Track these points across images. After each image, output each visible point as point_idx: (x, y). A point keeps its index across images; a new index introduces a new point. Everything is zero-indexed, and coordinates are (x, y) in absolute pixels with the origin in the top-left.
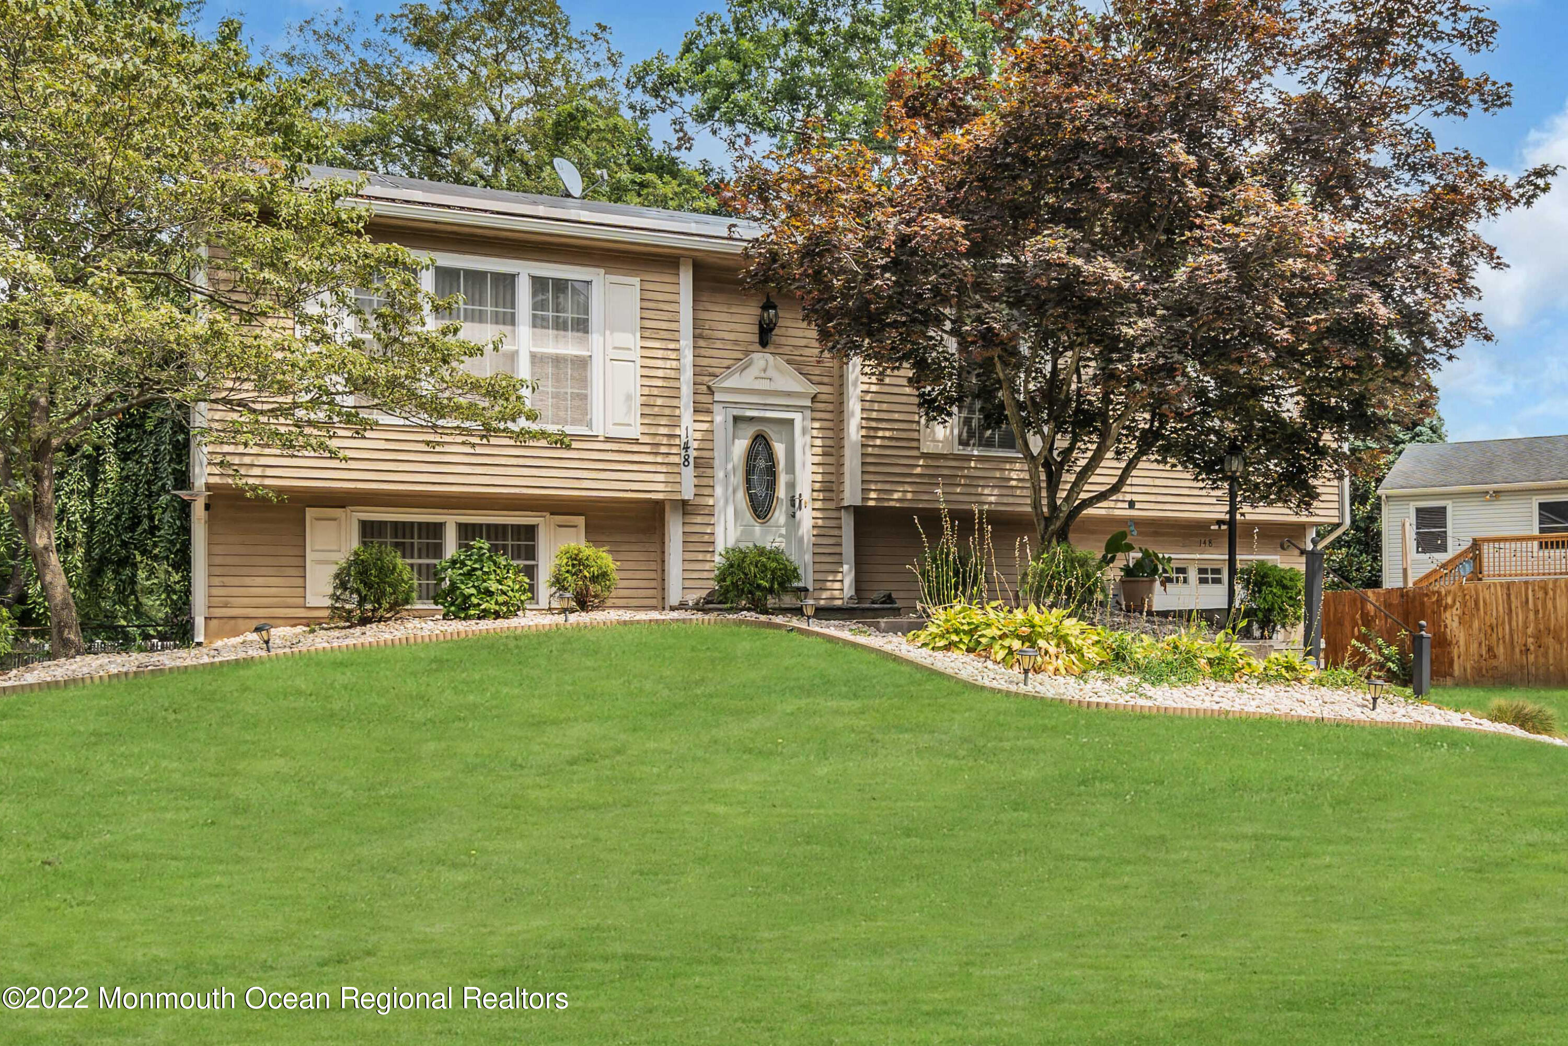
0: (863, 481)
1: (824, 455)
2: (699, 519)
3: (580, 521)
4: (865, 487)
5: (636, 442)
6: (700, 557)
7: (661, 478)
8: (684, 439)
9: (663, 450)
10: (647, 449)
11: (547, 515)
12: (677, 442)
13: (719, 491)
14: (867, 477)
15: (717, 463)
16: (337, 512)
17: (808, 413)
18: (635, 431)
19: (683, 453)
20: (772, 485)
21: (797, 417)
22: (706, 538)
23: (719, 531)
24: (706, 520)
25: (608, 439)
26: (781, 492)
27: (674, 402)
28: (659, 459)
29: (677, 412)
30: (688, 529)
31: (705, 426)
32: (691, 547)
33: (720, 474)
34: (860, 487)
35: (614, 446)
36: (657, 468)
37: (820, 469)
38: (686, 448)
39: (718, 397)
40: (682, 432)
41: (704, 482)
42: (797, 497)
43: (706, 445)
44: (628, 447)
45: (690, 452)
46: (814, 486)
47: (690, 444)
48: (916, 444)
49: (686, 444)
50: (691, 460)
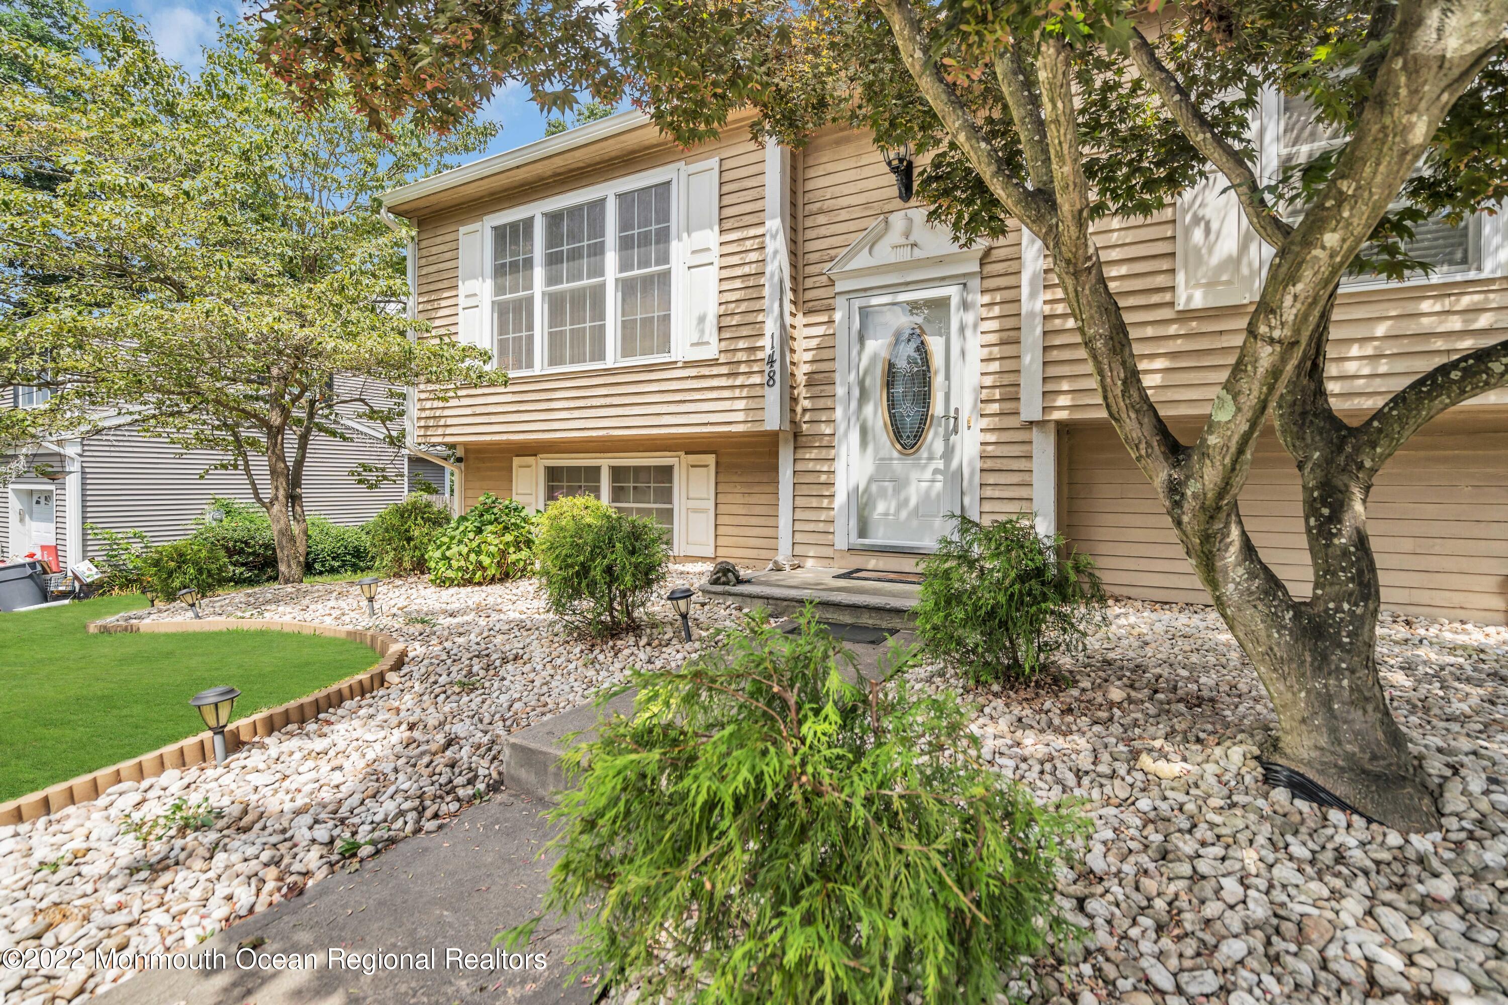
0: (1045, 379)
1: (1002, 343)
2: (813, 454)
3: (711, 459)
4: (1050, 387)
5: (714, 363)
6: (814, 502)
7: (741, 404)
8: (768, 351)
9: (743, 368)
10: (724, 370)
11: (682, 454)
12: (760, 355)
13: (839, 413)
14: (1053, 371)
15: (838, 377)
16: (530, 460)
17: (975, 283)
18: (711, 351)
19: (767, 369)
20: (924, 398)
21: (953, 292)
22: (823, 478)
23: (840, 466)
24: (823, 454)
25: (688, 365)
26: (938, 408)
27: (756, 305)
28: (738, 382)
29: (760, 318)
30: (800, 466)
31: (820, 330)
32: (805, 490)
33: (840, 391)
34: (1039, 388)
35: (693, 372)
36: (737, 392)
37: (995, 366)
38: (771, 362)
39: (839, 287)
40: (766, 342)
41: (821, 403)
42: (952, 414)
43: (826, 354)
44: (706, 371)
45: (777, 366)
46: (985, 394)
47: (777, 357)
48: (1167, 297)
49: (771, 356)
50: (777, 377)
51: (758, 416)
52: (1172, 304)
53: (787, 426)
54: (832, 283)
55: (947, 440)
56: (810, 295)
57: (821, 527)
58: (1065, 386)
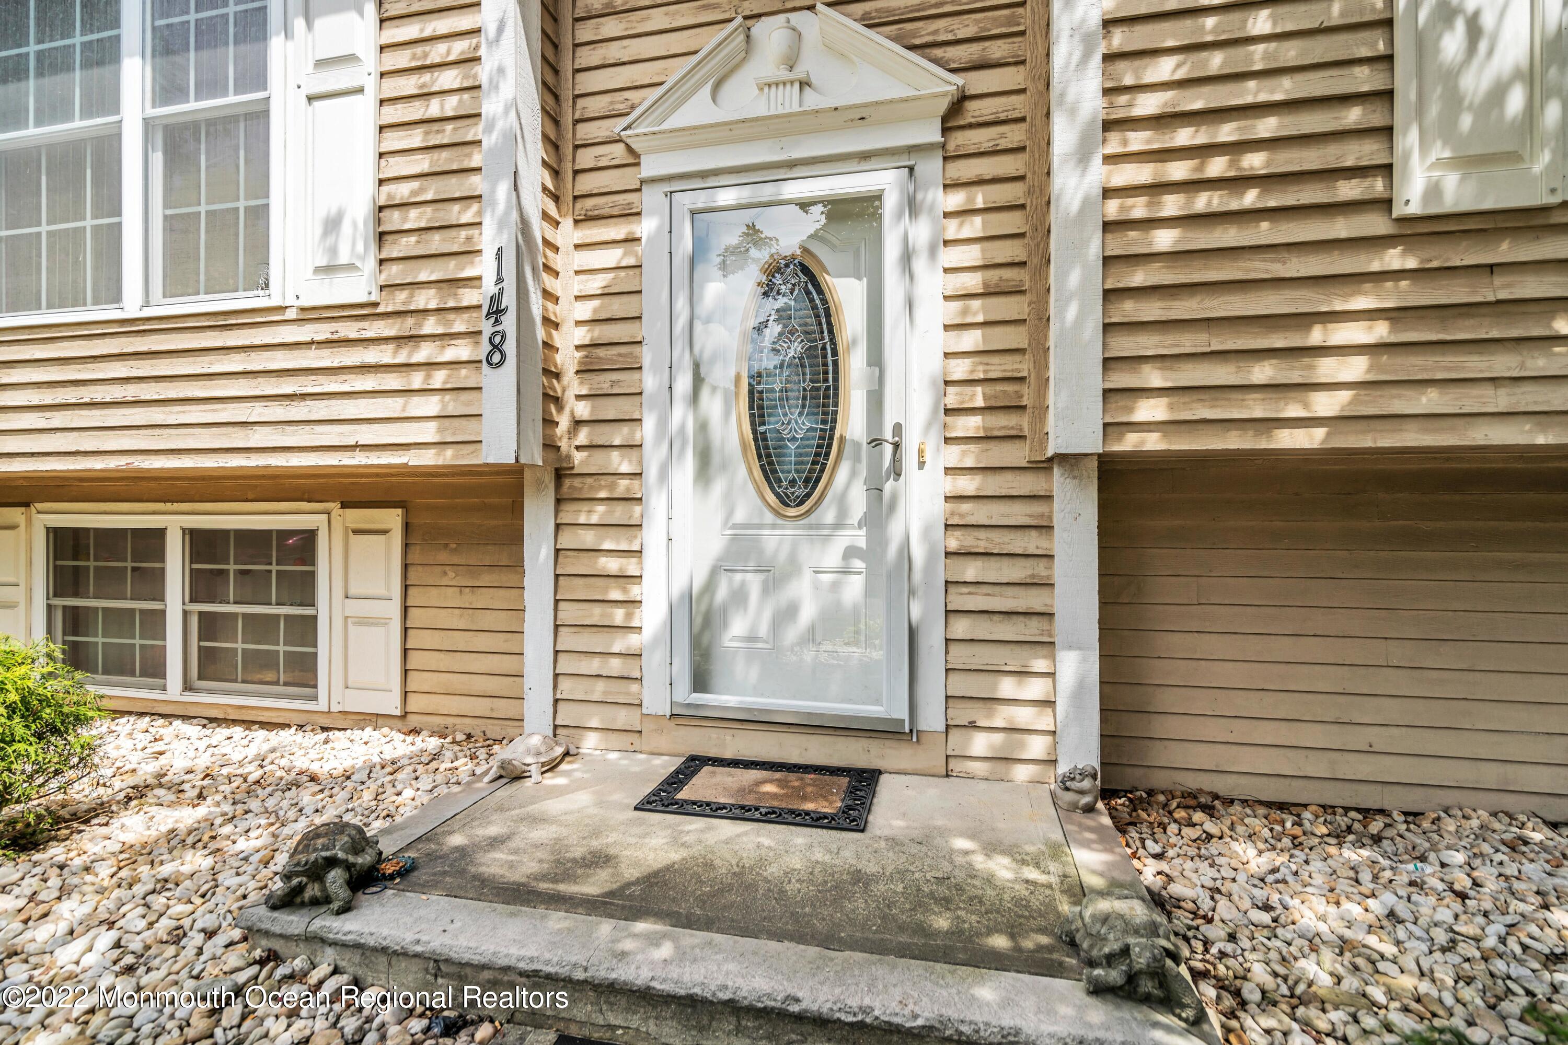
0: (1108, 363)
1: (988, 293)
2: (598, 513)
4: (1122, 380)
5: (368, 311)
7: (431, 406)
8: (489, 287)
9: (430, 326)
10: (391, 328)
11: (334, 506)
12: (469, 297)
13: (648, 431)
14: (1126, 345)
15: (647, 356)
16: (15, 514)
17: (932, 167)
19: (487, 328)
20: (825, 402)
21: (886, 182)
23: (652, 541)
24: (619, 513)
25: (307, 314)
26: (852, 423)
28: (423, 353)
29: (468, 215)
30: (568, 540)
31: (612, 257)
32: (579, 589)
33: (650, 381)
34: (1096, 382)
35: (321, 332)
36: (417, 380)
37: (971, 340)
38: (496, 312)
39: (650, 167)
40: (485, 267)
41: (610, 409)
42: (888, 435)
43: (618, 307)
44: (351, 330)
45: (509, 323)
46: (953, 398)
47: (509, 300)
48: (1378, 186)
49: (495, 299)
50: (510, 347)
51: (466, 431)
52: (1386, 204)
53: (535, 456)
54: (634, 159)
55: (875, 490)
56: (587, 183)
57: (615, 666)
58: (1155, 378)
